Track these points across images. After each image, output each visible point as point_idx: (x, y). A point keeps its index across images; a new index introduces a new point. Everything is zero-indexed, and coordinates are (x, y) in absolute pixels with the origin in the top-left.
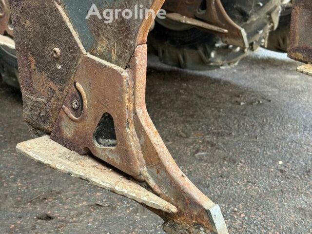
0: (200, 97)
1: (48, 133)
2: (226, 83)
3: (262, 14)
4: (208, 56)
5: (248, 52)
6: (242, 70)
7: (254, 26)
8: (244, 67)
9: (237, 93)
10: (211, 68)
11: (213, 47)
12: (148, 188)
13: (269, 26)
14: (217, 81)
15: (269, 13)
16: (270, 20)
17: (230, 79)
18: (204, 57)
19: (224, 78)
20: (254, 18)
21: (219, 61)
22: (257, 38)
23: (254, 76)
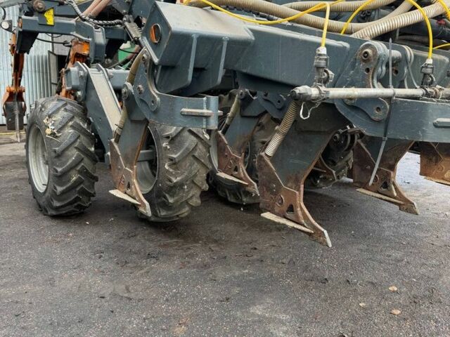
0: (312, 203)
1: (269, 211)
2: (326, 196)
3: (343, 162)
4: (316, 182)
5: (337, 180)
6: (334, 189)
7: (339, 168)
8: (335, 187)
9: (332, 201)
10: (318, 188)
11: (318, 178)
12: (304, 226)
13: (347, 168)
14: (321, 195)
15: (347, 162)
16: (348, 165)
17: (327, 194)
18: (314, 183)
19: (325, 193)
20: (339, 164)
21: (322, 185)
22: (341, 173)
23: (340, 192)
